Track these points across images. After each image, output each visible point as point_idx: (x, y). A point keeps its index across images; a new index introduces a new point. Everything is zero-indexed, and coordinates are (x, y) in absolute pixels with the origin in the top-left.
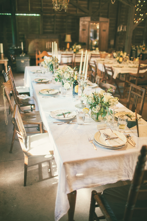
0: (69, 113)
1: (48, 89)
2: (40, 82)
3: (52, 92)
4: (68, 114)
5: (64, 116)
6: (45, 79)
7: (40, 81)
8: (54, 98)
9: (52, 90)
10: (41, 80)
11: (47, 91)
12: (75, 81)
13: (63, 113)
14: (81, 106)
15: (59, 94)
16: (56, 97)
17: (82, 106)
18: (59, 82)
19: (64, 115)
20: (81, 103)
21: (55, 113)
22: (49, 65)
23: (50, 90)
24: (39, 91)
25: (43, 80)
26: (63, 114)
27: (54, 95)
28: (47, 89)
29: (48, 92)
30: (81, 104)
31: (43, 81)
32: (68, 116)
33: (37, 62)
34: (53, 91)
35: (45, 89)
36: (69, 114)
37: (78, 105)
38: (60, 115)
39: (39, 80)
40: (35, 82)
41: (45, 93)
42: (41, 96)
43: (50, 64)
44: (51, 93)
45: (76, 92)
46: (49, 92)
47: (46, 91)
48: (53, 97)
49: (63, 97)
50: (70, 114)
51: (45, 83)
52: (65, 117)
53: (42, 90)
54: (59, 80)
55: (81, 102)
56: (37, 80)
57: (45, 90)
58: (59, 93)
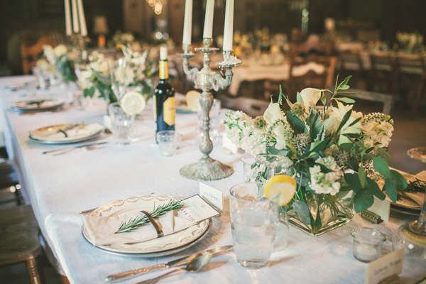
0: (176, 208)
1: (62, 125)
2: (36, 108)
3: (77, 132)
4: (171, 213)
5: (156, 226)
6: (50, 100)
7: (35, 106)
8: (90, 152)
9: (77, 125)
10: (38, 103)
11: (61, 131)
12: (162, 82)
13: (148, 215)
14: (205, 170)
15: (104, 138)
16: (98, 146)
17: (210, 169)
18: (100, 97)
19: (156, 221)
20: (203, 159)
21: (107, 219)
22: (60, 65)
23: (68, 126)
24: (28, 134)
25: (42, 102)
26: (150, 218)
27: (88, 142)
28: (57, 126)
29: (62, 135)
30: (203, 162)
31: (44, 105)
32: (174, 224)
33: (25, 66)
34: (81, 128)
35: (52, 127)
36: (176, 215)
37: (195, 167)
38: (135, 226)
39: (32, 103)
40: (16, 110)
41: (51, 136)
42: (38, 151)
43: (64, 60)
44: (73, 135)
45: (169, 123)
46: (69, 132)
47: (57, 129)
48: (84, 149)
49: (123, 147)
50: (180, 212)
51: (53, 109)
52: (165, 231)
53: (40, 130)
54: (97, 93)
55: (202, 155)
56: (23, 105)
57: (50, 130)
58: (103, 134)
